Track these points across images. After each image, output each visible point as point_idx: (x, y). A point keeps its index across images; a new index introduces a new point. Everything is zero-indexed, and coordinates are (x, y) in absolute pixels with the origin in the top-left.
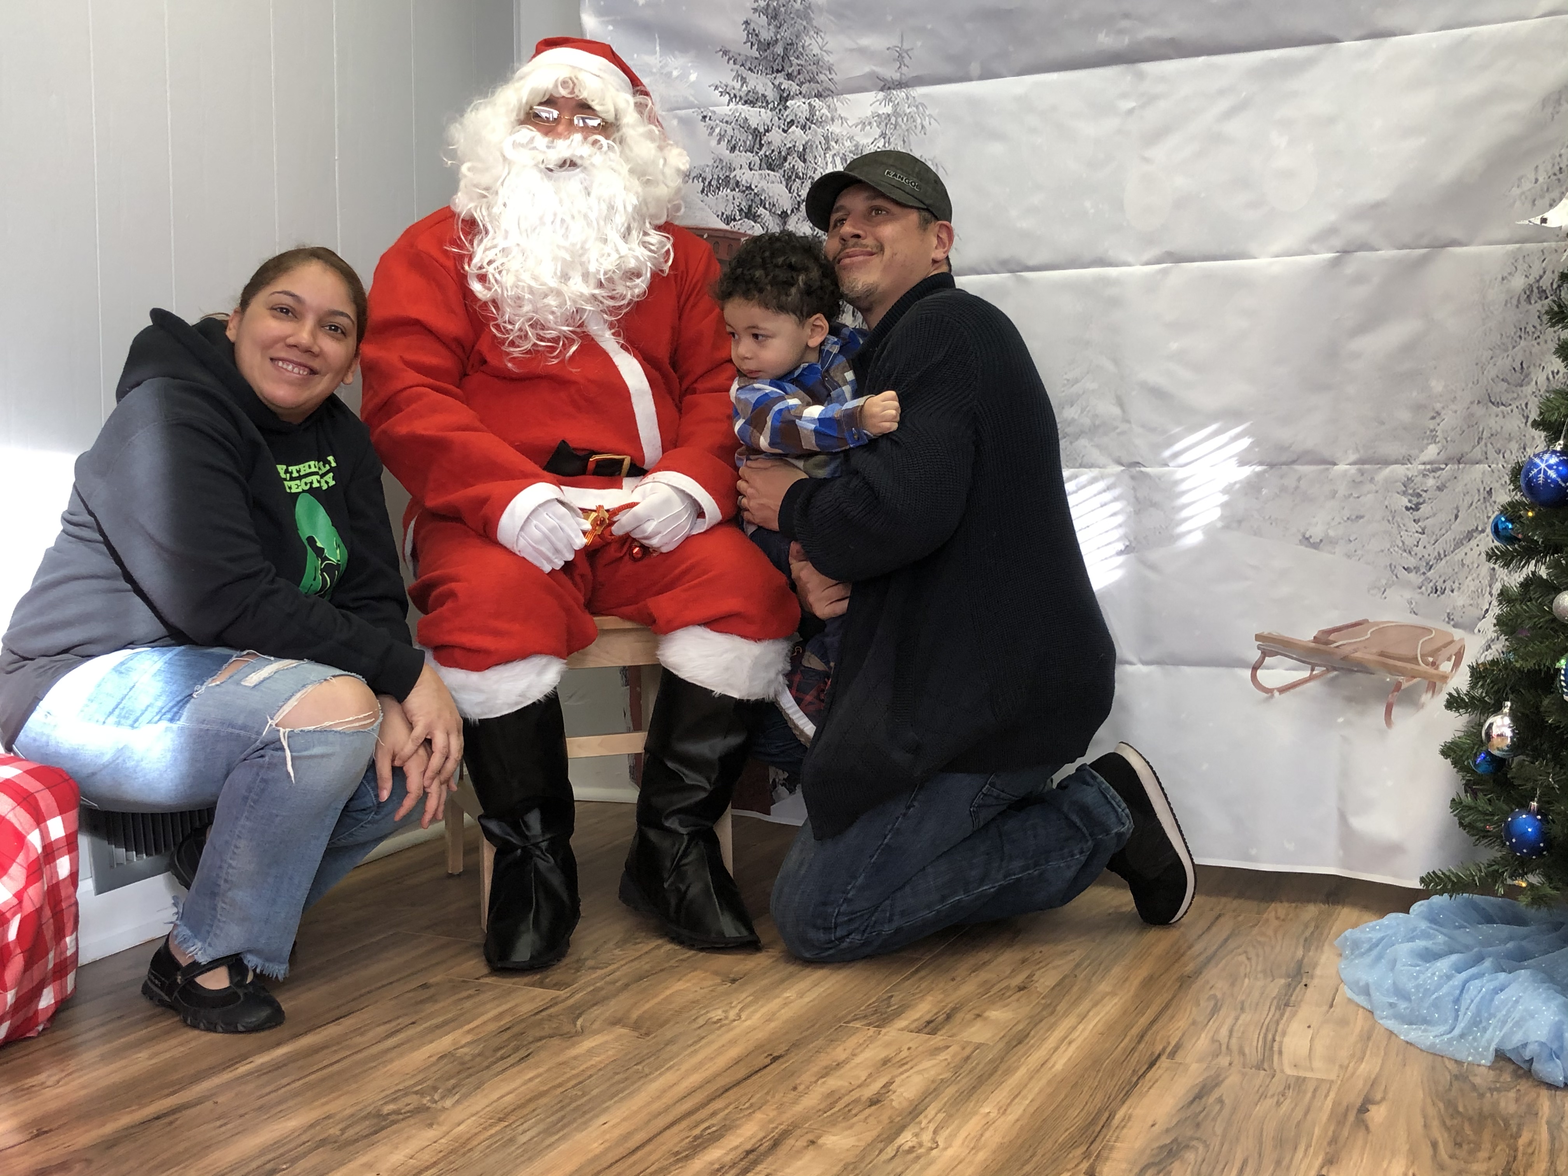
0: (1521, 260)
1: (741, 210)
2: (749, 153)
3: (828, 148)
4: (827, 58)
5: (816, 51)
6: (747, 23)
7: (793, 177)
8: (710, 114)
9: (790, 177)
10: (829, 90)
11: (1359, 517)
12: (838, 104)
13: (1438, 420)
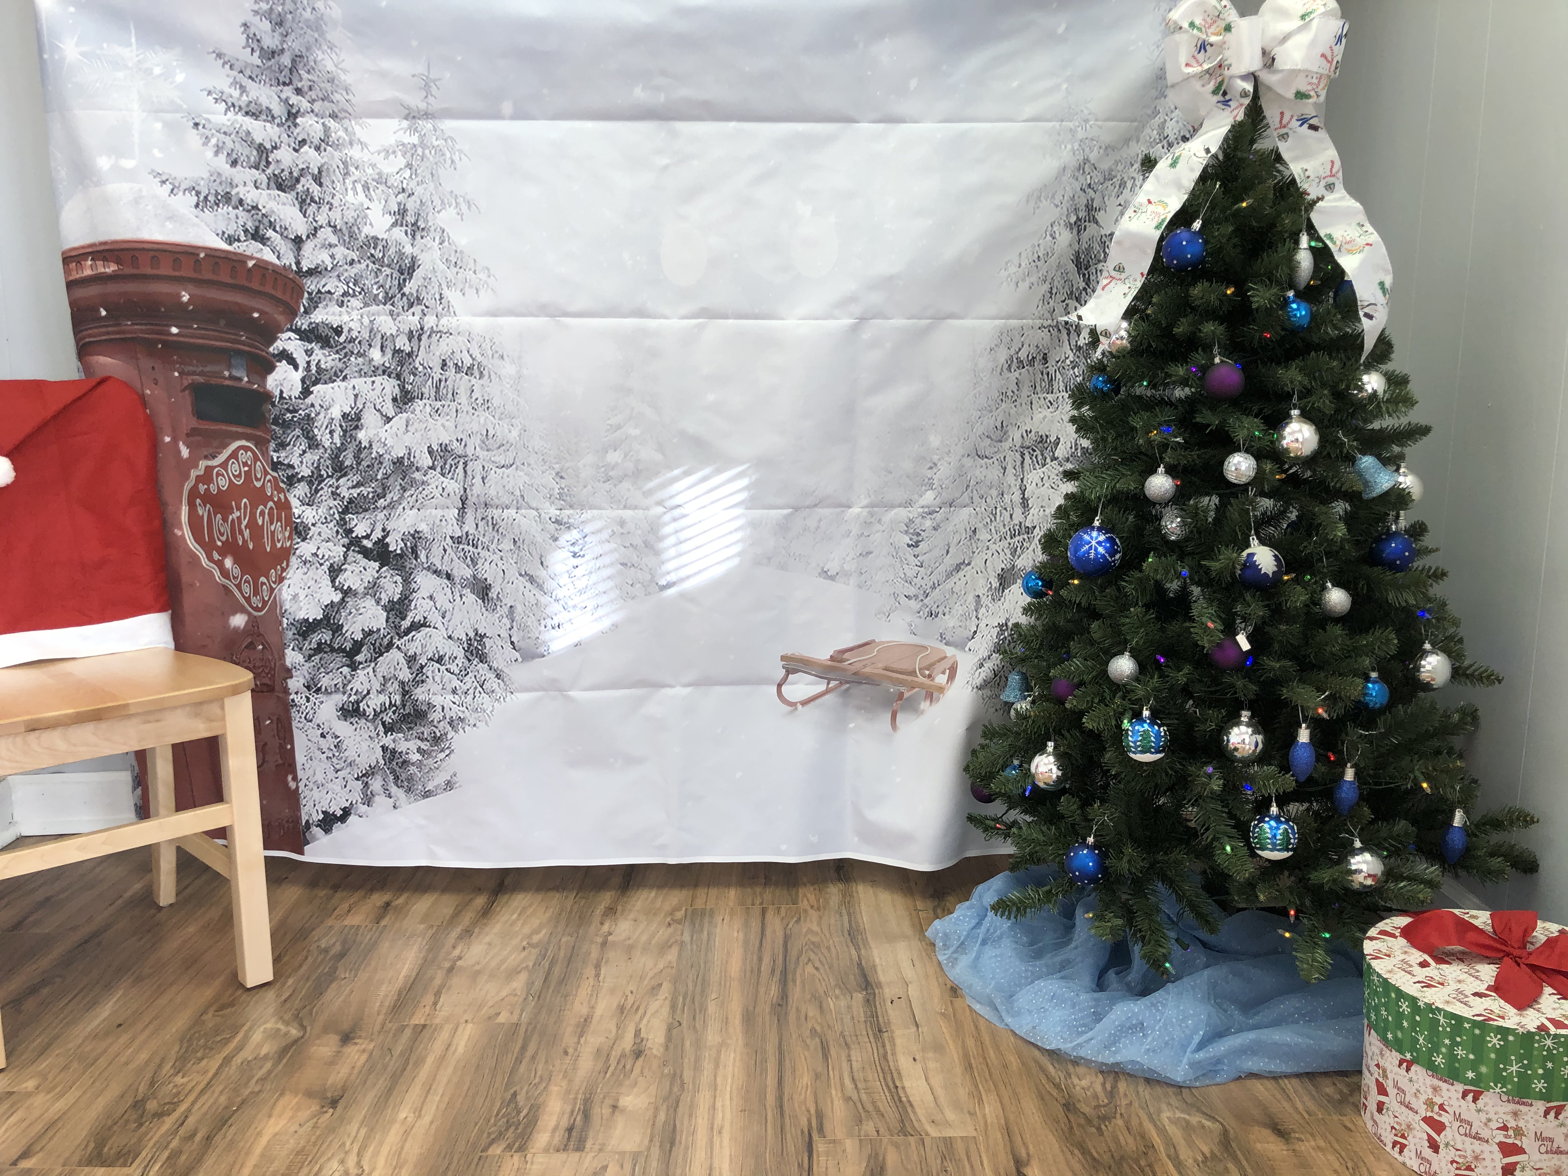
0: (1005, 335)
1: (246, 231)
2: (254, 170)
3: (347, 174)
4: (343, 77)
5: (330, 67)
6: (245, 25)
7: (308, 201)
8: (203, 122)
9: (304, 201)
10: (346, 111)
11: (871, 553)
12: (357, 128)
13: (935, 470)
